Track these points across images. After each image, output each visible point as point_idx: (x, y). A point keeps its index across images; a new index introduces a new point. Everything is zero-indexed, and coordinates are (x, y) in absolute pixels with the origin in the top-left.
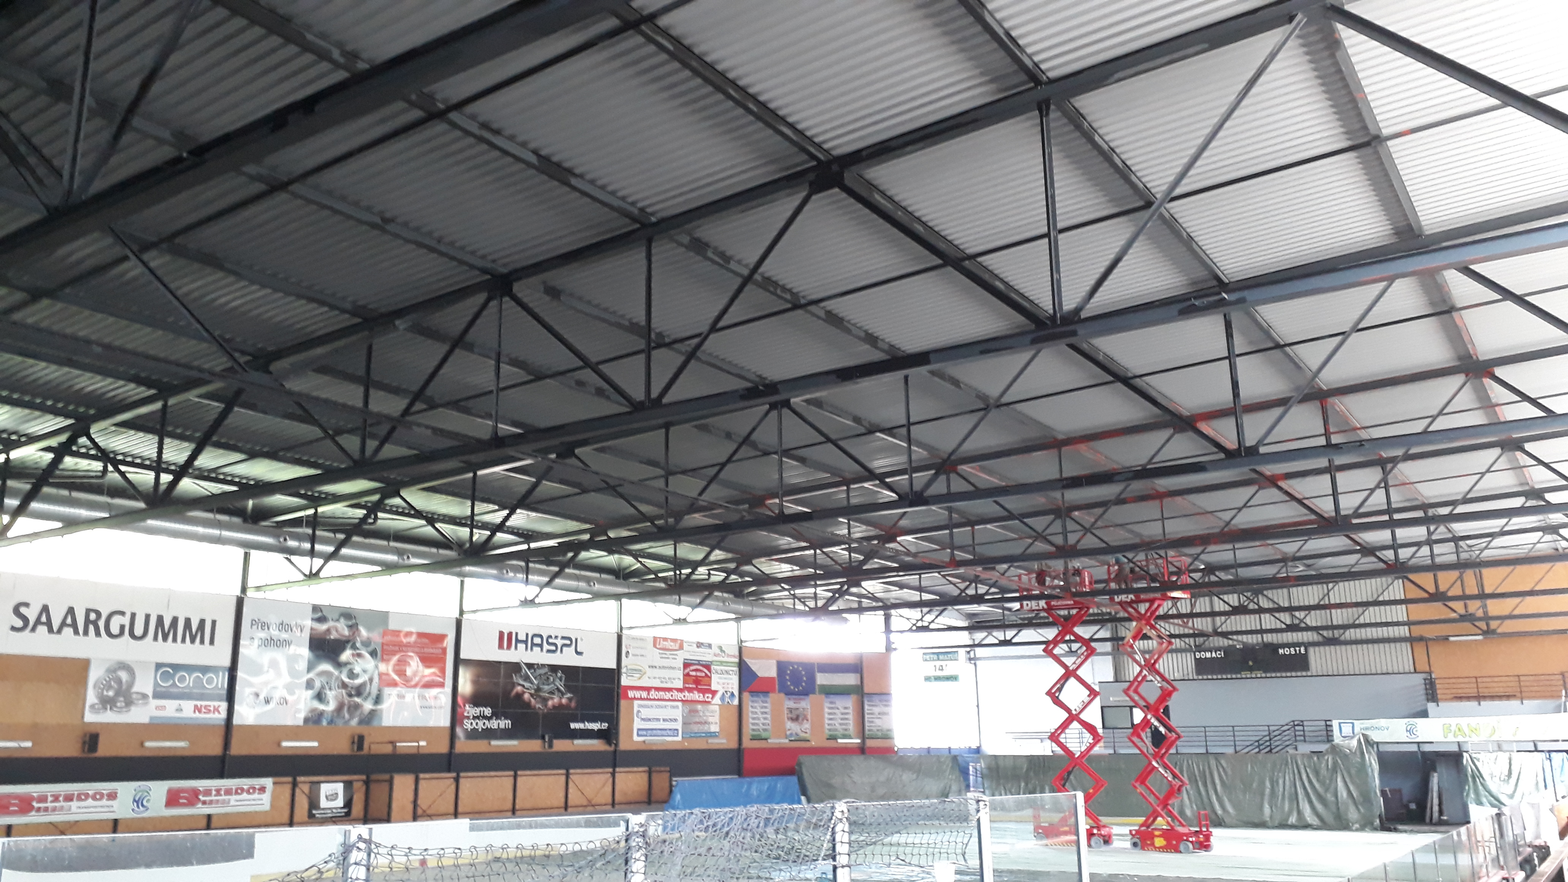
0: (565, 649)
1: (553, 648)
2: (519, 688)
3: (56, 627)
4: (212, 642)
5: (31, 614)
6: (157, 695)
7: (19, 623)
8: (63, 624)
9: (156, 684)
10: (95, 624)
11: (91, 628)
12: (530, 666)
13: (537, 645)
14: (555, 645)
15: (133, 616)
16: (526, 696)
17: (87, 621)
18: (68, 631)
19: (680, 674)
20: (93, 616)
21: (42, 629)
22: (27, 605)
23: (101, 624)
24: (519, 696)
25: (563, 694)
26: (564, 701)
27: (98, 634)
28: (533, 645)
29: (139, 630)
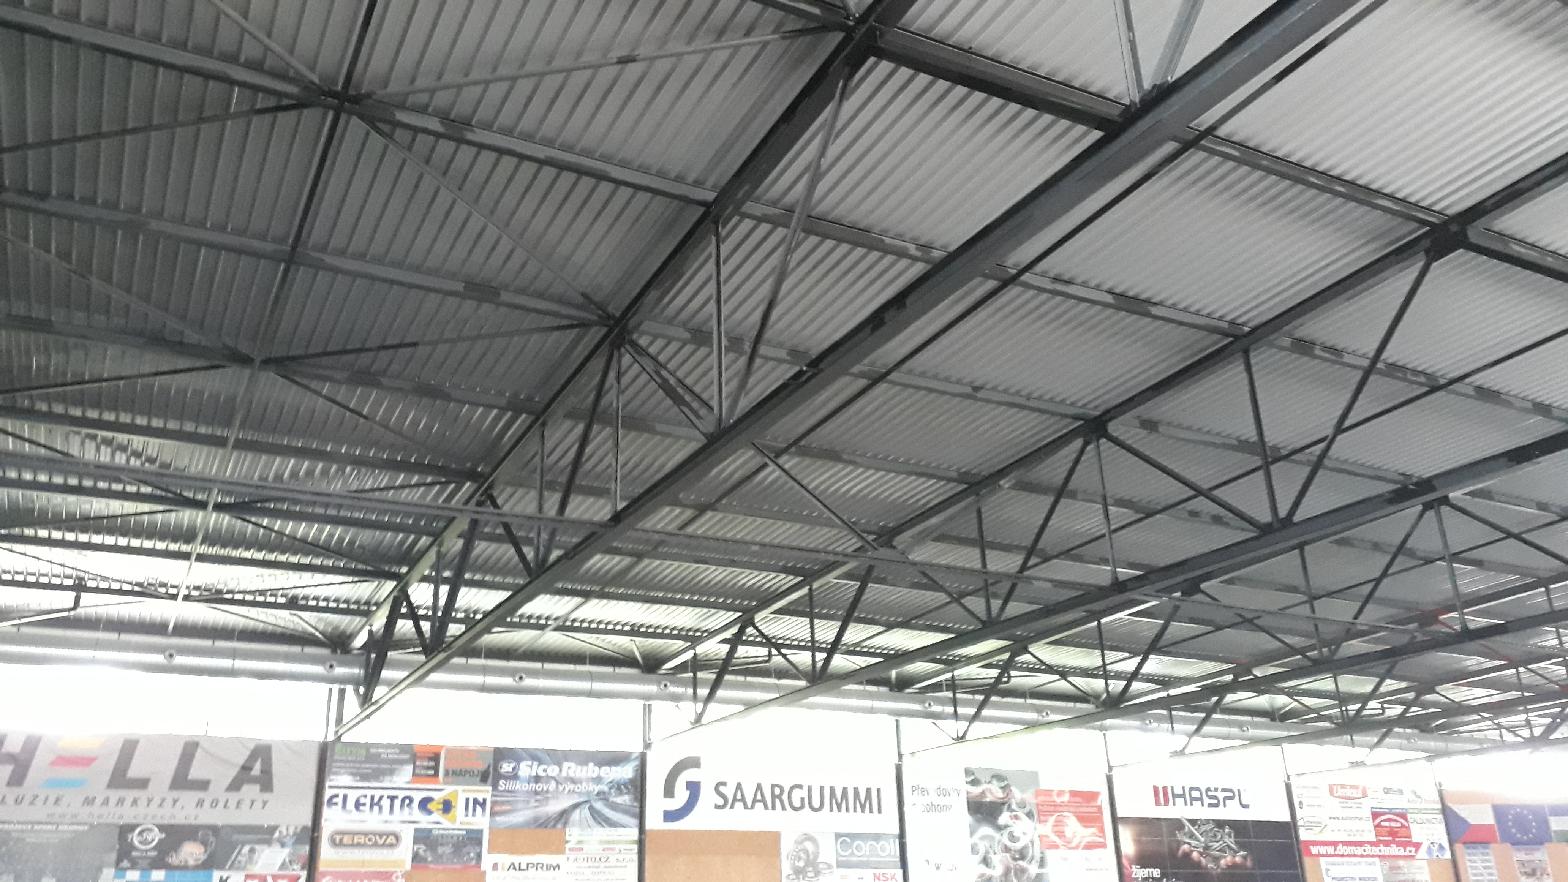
0: (1227, 802)
1: (1215, 801)
2: (1185, 847)
3: (749, 803)
4: (880, 812)
5: (729, 791)
6: (840, 865)
7: (721, 802)
8: (755, 800)
9: (838, 854)
10: (779, 797)
11: (777, 801)
12: (1193, 822)
13: (1197, 799)
14: (1215, 797)
15: (810, 787)
16: (1195, 855)
17: (774, 797)
18: (759, 806)
19: (1370, 825)
20: (777, 791)
21: (739, 805)
22: (724, 784)
23: (785, 797)
24: (1187, 855)
25: (1236, 852)
26: (1238, 859)
27: (783, 808)
28: (1193, 799)
29: (816, 804)
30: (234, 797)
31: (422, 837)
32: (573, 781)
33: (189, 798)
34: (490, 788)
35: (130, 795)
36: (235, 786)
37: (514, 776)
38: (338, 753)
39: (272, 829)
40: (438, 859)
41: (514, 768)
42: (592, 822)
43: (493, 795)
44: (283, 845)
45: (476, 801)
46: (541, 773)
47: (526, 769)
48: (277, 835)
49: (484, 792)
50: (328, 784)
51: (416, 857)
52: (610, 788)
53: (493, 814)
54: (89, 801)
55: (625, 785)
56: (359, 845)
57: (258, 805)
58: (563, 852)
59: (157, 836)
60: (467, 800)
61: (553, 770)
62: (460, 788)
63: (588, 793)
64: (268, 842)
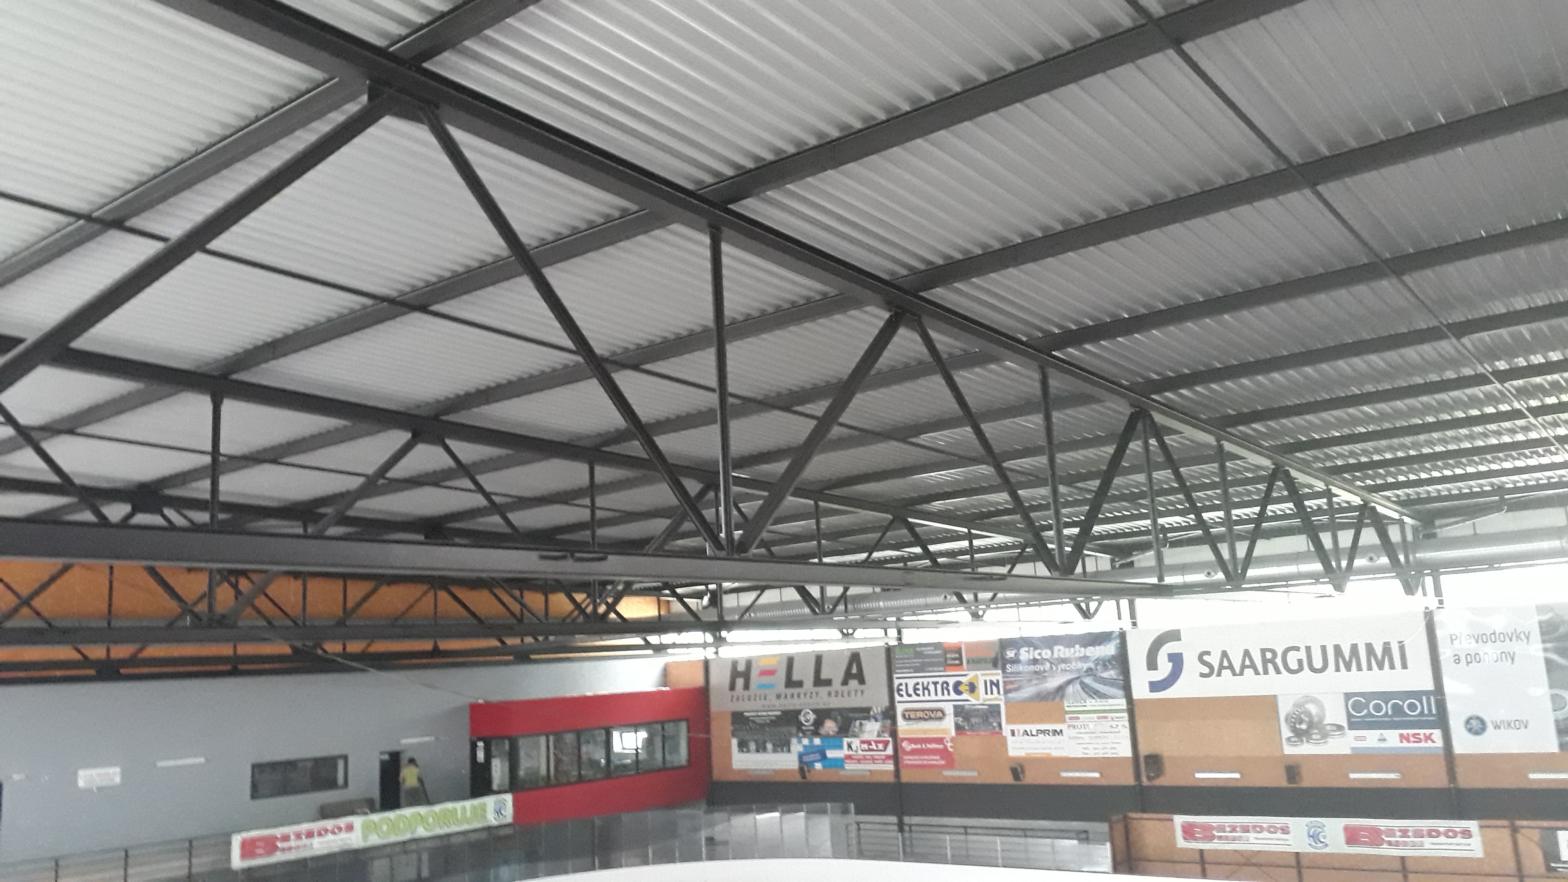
30: (845, 688)
31: (959, 711)
32: (1064, 661)
33: (823, 690)
34: (1000, 672)
35: (796, 691)
36: (845, 683)
37: (1016, 661)
38: (897, 655)
39: (867, 710)
40: (972, 727)
41: (1016, 654)
42: (1084, 695)
43: (1004, 677)
44: (876, 720)
45: (992, 683)
46: (1038, 657)
47: (1025, 654)
48: (872, 713)
49: (997, 675)
50: (895, 676)
51: (958, 727)
52: (1096, 665)
53: (1006, 692)
54: (778, 697)
55: (1109, 661)
56: (920, 718)
57: (859, 693)
58: (1064, 721)
59: (812, 717)
60: (986, 682)
61: (1046, 653)
62: (979, 673)
63: (1079, 671)
64: (868, 718)
